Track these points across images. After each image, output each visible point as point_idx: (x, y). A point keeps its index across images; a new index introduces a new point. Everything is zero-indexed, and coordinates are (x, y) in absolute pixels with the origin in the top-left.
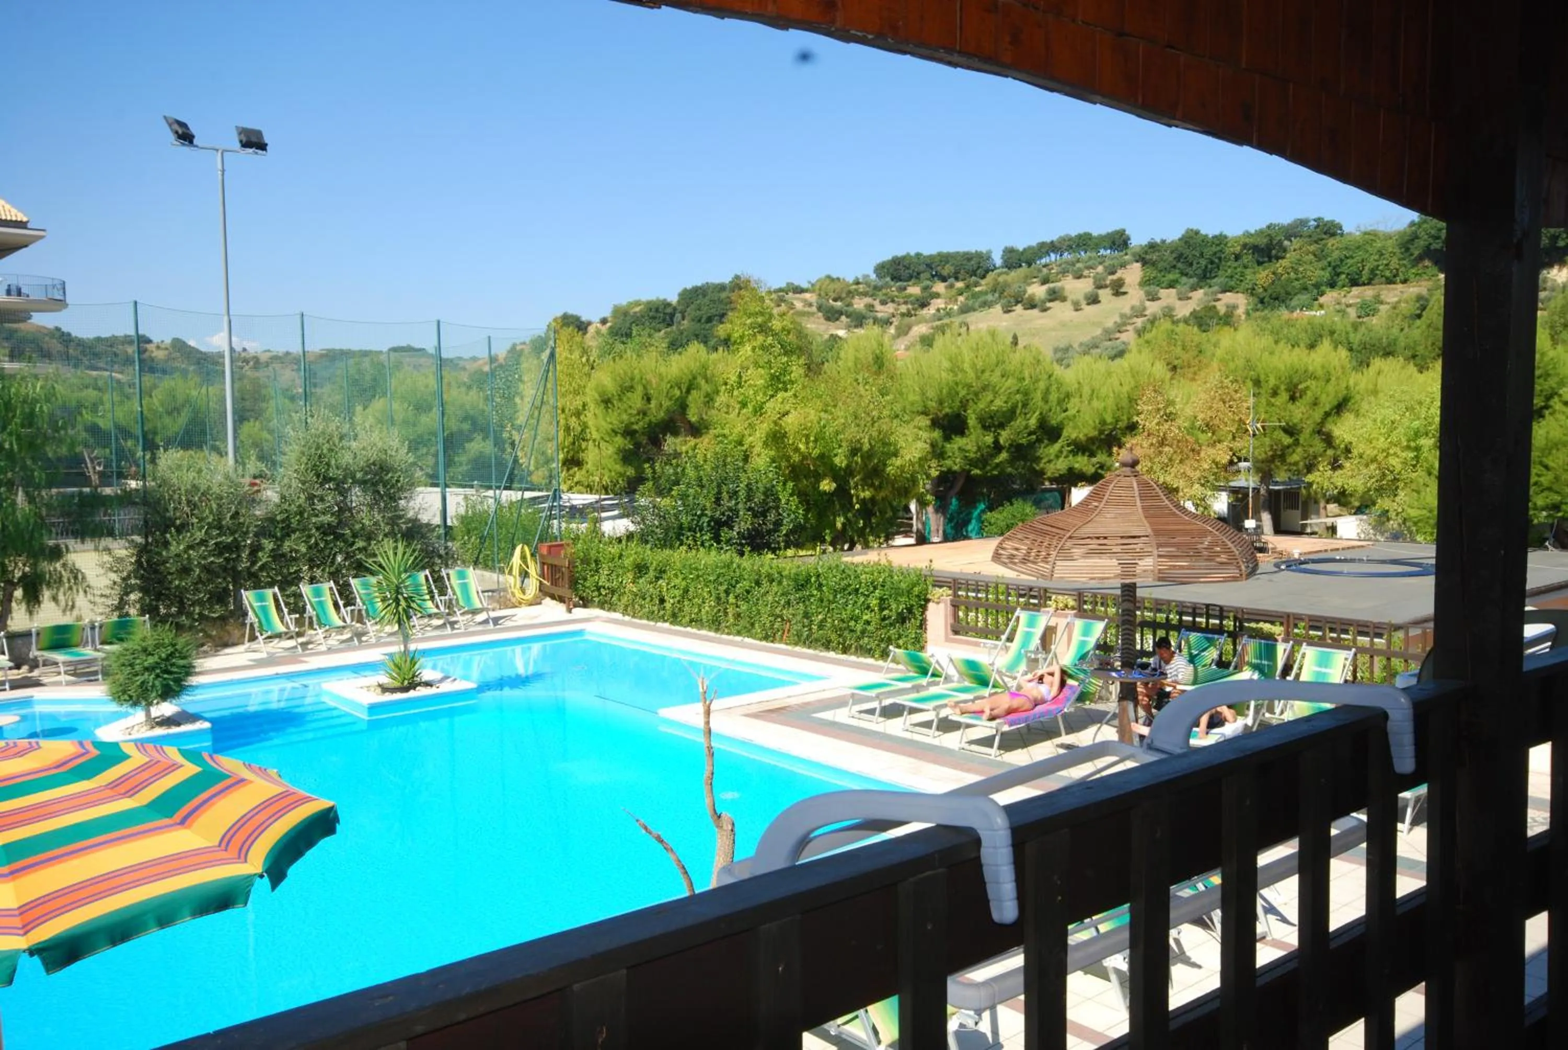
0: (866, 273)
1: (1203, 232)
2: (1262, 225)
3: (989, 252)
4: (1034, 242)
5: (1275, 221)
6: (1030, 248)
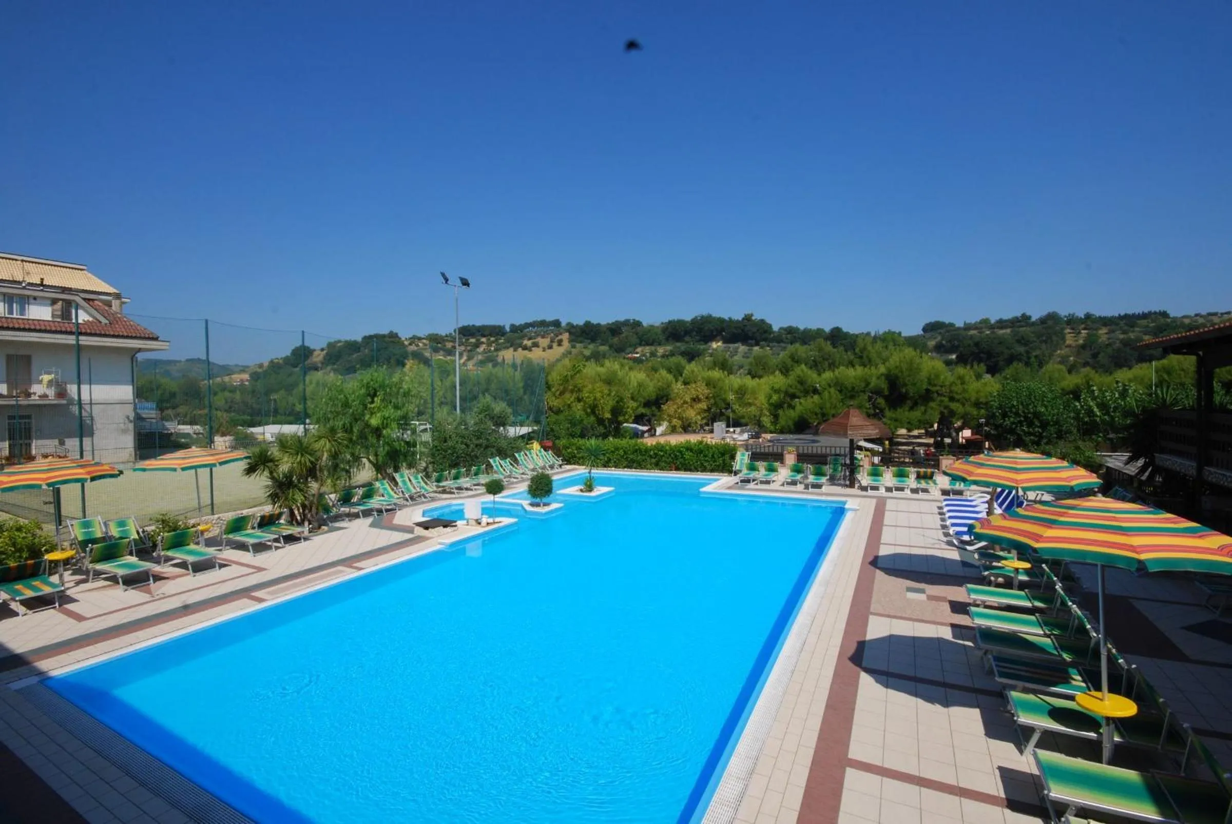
0: (451, 332)
4: (523, 322)
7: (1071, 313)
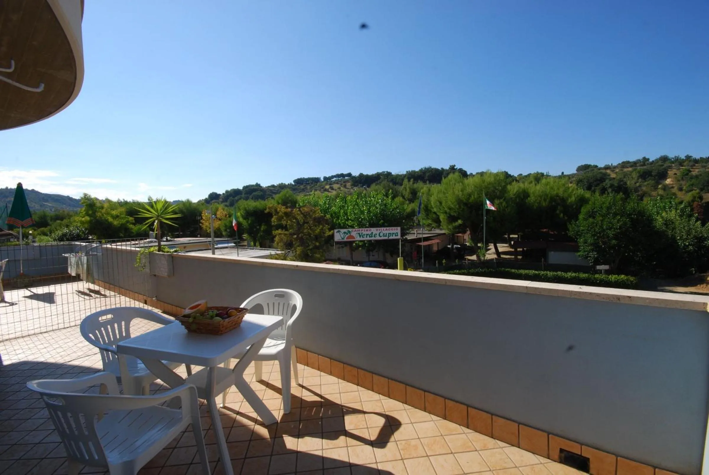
0: (291, 182)
1: (363, 174)
2: (376, 172)
3: (320, 178)
4: (330, 175)
5: (379, 172)
6: (330, 177)
7: (677, 155)
